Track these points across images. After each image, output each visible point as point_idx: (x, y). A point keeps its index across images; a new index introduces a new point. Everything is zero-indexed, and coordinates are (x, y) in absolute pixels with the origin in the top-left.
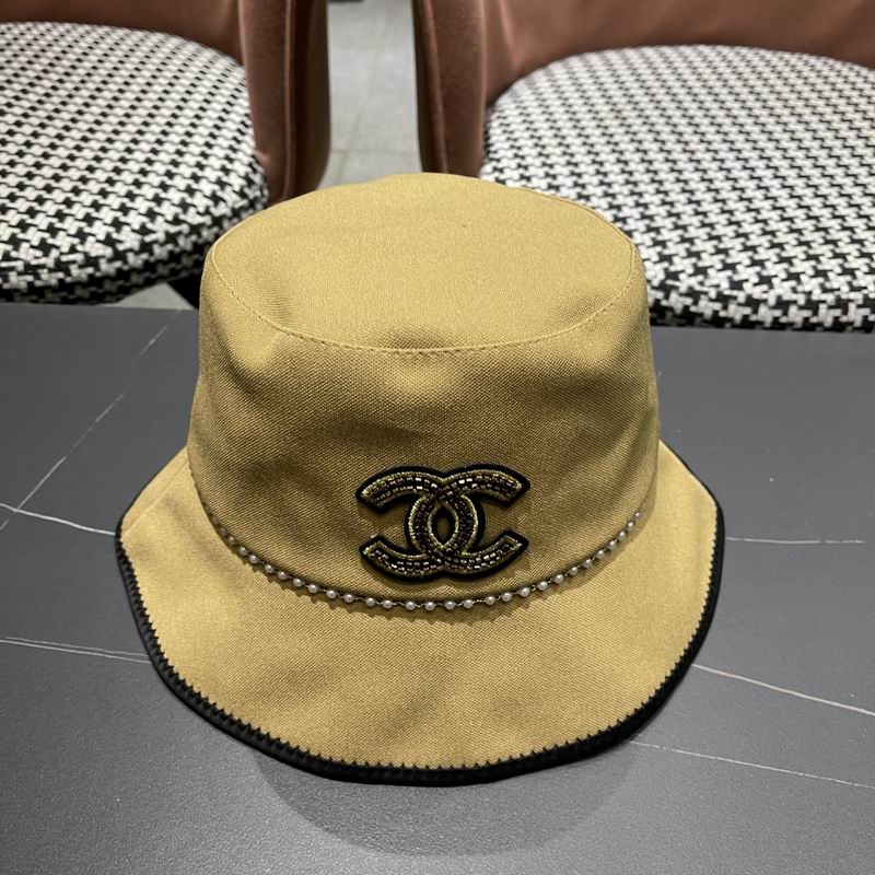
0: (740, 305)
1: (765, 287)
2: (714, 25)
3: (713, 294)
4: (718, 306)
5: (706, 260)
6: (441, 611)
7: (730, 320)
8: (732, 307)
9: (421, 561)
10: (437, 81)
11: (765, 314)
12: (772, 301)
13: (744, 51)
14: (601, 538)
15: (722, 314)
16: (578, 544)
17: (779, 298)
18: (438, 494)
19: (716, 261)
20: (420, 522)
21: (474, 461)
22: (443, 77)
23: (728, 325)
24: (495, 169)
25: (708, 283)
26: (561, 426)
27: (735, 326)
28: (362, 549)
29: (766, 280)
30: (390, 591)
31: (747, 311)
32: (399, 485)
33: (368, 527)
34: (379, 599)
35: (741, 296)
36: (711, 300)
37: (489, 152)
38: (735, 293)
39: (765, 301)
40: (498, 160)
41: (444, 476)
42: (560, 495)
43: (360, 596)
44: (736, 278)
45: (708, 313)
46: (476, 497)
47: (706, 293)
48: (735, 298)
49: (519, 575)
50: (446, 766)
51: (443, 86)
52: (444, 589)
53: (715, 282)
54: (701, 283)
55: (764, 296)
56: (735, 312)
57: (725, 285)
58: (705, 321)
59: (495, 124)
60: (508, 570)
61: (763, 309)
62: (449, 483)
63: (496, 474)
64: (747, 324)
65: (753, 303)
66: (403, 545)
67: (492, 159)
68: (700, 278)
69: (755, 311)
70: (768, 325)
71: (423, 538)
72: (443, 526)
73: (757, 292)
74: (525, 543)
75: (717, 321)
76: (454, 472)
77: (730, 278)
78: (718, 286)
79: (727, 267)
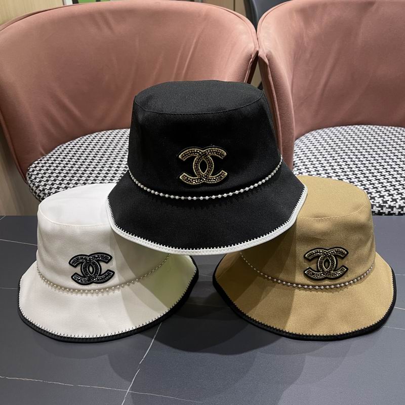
0: (387, 208)
1: (395, 202)
2: (359, 119)
3: (377, 205)
4: (380, 209)
5: (374, 195)
6: (325, 289)
7: (384, 213)
8: (384, 209)
9: (321, 274)
10: (281, 144)
11: (396, 211)
12: (397, 207)
13: (371, 127)
14: (365, 270)
15: (381, 211)
16: (360, 271)
17: (400, 205)
18: (326, 255)
19: (377, 195)
20: (321, 263)
21: (335, 246)
22: (283, 143)
23: (383, 215)
24: (298, 169)
25: (375, 202)
26: (356, 237)
27: (386, 215)
28: (305, 271)
29: (395, 200)
30: (312, 283)
31: (390, 210)
32: (316, 253)
33: (306, 265)
34: (308, 286)
35: (387, 206)
36: (377, 207)
37: (294, 164)
38: (385, 204)
39: (395, 207)
40: (298, 166)
41: (327, 250)
42: (355, 256)
43: (303, 285)
44: (384, 200)
45: (377, 211)
46: (335, 256)
47: (375, 205)
48: (385, 206)
49: (345, 279)
50: (328, 335)
51: (283, 145)
52: (327, 282)
53: (378, 201)
54: (373, 202)
55: (395, 205)
56: (386, 210)
57: (381, 202)
58: (376, 214)
59: (294, 154)
60: (343, 277)
61: (395, 209)
62: (329, 252)
63: (341, 249)
64: (390, 214)
65: (391, 207)
66: (316, 270)
67: (296, 166)
68: (373, 200)
69: (392, 210)
70: (397, 214)
71: (321, 267)
72: (327, 264)
73: (392, 204)
74: (347, 269)
75: (380, 214)
76: (330, 249)
77: (382, 200)
78: (379, 202)
79: (381, 196)
